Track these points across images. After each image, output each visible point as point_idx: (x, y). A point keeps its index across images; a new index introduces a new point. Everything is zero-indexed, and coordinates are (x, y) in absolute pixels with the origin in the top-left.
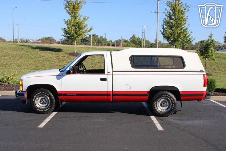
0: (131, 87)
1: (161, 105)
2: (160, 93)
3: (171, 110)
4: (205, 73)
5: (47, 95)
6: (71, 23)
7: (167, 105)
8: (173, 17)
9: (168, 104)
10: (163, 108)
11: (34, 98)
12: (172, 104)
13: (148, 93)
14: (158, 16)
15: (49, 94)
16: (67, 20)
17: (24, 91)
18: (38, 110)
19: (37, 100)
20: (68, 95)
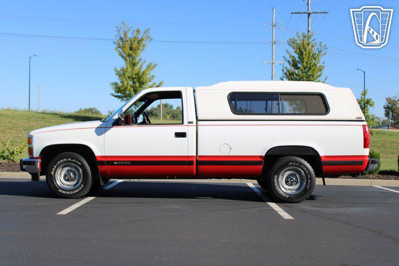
0: (231, 149)
1: (287, 182)
2: (284, 160)
3: (305, 191)
4: (365, 123)
5: (78, 165)
6: (127, 74)
7: (297, 182)
8: (299, 65)
9: (299, 181)
10: (290, 187)
11: (54, 169)
12: (307, 180)
13: (262, 160)
14: (274, 69)
15: (81, 162)
16: (118, 69)
17: (34, 156)
18: (60, 191)
19: (59, 173)
20: (116, 163)
